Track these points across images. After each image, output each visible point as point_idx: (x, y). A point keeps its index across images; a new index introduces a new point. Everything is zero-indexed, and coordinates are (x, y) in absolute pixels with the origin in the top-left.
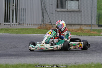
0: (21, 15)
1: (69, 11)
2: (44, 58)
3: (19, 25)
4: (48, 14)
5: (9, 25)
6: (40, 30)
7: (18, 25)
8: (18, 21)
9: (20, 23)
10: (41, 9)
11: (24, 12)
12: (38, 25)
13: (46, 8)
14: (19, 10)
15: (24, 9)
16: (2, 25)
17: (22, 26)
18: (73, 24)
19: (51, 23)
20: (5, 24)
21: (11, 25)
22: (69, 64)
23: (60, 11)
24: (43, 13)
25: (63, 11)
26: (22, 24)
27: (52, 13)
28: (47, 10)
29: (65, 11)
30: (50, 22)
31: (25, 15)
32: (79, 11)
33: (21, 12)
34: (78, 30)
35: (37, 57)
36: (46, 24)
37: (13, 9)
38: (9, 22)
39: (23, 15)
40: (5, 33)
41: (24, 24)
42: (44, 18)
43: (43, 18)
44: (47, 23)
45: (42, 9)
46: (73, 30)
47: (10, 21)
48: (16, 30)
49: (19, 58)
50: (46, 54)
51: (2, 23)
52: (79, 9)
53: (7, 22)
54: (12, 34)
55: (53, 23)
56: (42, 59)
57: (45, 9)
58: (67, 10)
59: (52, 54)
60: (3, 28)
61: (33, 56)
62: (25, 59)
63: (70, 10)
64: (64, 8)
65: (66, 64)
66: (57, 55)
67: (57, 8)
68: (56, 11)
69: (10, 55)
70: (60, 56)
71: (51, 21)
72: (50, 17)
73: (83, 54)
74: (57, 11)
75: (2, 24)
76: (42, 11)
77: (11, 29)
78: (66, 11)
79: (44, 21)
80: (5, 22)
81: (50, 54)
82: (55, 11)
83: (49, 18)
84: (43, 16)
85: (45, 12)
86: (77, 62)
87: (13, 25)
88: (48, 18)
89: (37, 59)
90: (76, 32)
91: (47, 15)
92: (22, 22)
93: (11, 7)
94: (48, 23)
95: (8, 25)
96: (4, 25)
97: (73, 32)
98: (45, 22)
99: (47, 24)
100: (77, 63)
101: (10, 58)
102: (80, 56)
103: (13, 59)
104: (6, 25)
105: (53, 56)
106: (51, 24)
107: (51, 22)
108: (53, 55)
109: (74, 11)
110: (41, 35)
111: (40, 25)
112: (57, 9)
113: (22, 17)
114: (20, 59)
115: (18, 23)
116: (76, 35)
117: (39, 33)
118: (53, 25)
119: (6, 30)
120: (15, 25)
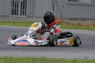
0: (30, 8)
1: (81, 4)
2: (52, 53)
3: (28, 18)
4: (59, 7)
5: (17, 17)
7: (26, 18)
8: (27, 14)
9: (29, 16)
11: (33, 4)
14: (28, 2)
15: (33, 1)
16: (9, 17)
17: (31, 19)
18: (85, 19)
19: (61, 17)
20: (13, 17)
21: (20, 18)
22: (78, 59)
23: (72, 5)
24: (53, 6)
25: (75, 4)
26: (31, 17)
27: (63, 6)
28: (58, 3)
29: (77, 5)
30: (61, 15)
31: (35, 8)
32: (92, 5)
33: (31, 4)
34: (91, 25)
36: (57, 17)
38: (17, 14)
39: (33, 8)
40: (12, 26)
41: (33, 17)
42: (55, 11)
45: (53, 2)
46: (85, 25)
48: (25, 23)
49: (26, 51)
52: (92, 3)
53: (15, 14)
54: (20, 27)
56: (50, 53)
57: (56, 2)
58: (80, 3)
60: (10, 20)
61: (41, 51)
62: (32, 53)
63: (83, 4)
64: (76, 1)
65: (75, 59)
70: (69, 51)
71: (62, 15)
72: (61, 11)
73: (94, 50)
74: (69, 4)
75: (9, 16)
76: (53, 4)
77: (19, 22)
78: (79, 5)
80: (13, 14)
82: (66, 4)
83: (60, 11)
85: (56, 4)
86: (87, 57)
87: (21, 18)
89: (44, 53)
90: (88, 26)
91: (58, 8)
92: (31, 15)
94: (59, 17)
95: (16, 18)
96: (12, 18)
97: (85, 27)
100: (86, 59)
101: (16, 51)
102: (91, 51)
103: (18, 53)
104: (14, 18)
106: (62, 18)
107: (61, 16)
108: (62, 50)
109: (87, 5)
112: (69, 2)
113: (31, 10)
114: (26, 53)
115: (26, 16)
116: (88, 30)
118: (64, 19)
119: (14, 23)
120: (23, 18)
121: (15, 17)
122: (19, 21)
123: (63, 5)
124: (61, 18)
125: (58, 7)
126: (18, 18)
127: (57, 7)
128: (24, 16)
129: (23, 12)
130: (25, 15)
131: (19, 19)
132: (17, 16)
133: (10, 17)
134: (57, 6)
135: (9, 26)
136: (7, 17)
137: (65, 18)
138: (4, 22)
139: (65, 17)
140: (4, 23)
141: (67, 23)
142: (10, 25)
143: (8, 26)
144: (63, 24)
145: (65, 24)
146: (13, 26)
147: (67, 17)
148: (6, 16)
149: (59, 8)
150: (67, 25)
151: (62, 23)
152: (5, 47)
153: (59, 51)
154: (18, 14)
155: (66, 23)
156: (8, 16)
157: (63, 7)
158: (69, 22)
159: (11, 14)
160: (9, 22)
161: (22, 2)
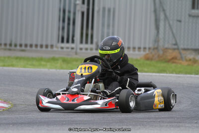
0: (103, 25)
3: (97, 49)
4: (171, 22)
5: (72, 48)
6: (148, 62)
7: (94, 51)
8: (95, 40)
10: (153, 9)
11: (109, 16)
12: (144, 51)
13: (165, 8)
14: (98, 12)
15: (109, 10)
16: (55, 49)
19: (176, 47)
20: (62, 48)
21: (79, 51)
24: (157, 21)
27: (180, 21)
28: (168, 14)
30: (174, 42)
31: (113, 26)
35: (139, 128)
37: (83, 10)
38: (73, 41)
39: (108, 26)
40: (62, 68)
42: (160, 32)
43: (158, 32)
44: (166, 46)
45: (155, 11)
47: (75, 39)
50: (163, 122)
51: (54, 45)
53: (68, 42)
55: (181, 46)
57: (164, 10)
59: (177, 122)
60: (57, 56)
66: (190, 125)
67: (193, 7)
68: (190, 16)
69: (73, 121)
71: (178, 41)
72: (174, 31)
74: (194, 17)
75: (54, 47)
76: (156, 15)
79: (158, 41)
80: (63, 41)
81: (171, 122)
82: (187, 16)
83: (173, 33)
84: (157, 28)
85: (162, 17)
87: (81, 49)
88: (171, 33)
91: (167, 25)
93: (78, 4)
94: (170, 46)
95: (70, 50)
96: (60, 49)
98: (161, 43)
99: (166, 49)
104: (65, 50)
105: (179, 127)
106: (178, 49)
107: (176, 44)
110: (151, 76)
111: (149, 51)
112: (193, 11)
113: (106, 30)
115: (94, 46)
117: (146, 69)
118: (182, 51)
119: (64, 61)
120: (87, 49)
121: (68, 48)
122: (77, 56)
123: (179, 19)
124: (174, 49)
125: (167, 22)
126: (74, 50)
127: (165, 23)
128: (89, 46)
129: (87, 35)
130: (92, 43)
131: (76, 53)
132: (73, 45)
133: (57, 47)
134: (165, 20)
135: (53, 70)
136: (49, 49)
137: (185, 49)
138: (41, 59)
139: (186, 47)
140: (43, 63)
141: (190, 60)
142: (56, 68)
143: (51, 70)
144: (180, 63)
145: (185, 63)
146: (64, 69)
147: (189, 47)
148: (47, 46)
149: (170, 25)
150: (189, 65)
151: (177, 61)
152: (47, 120)
153: (172, 128)
154: (75, 41)
155: (186, 60)
156: (52, 46)
157: (179, 23)
158: (194, 59)
159: (58, 42)
160: (54, 59)
161: (83, 13)
